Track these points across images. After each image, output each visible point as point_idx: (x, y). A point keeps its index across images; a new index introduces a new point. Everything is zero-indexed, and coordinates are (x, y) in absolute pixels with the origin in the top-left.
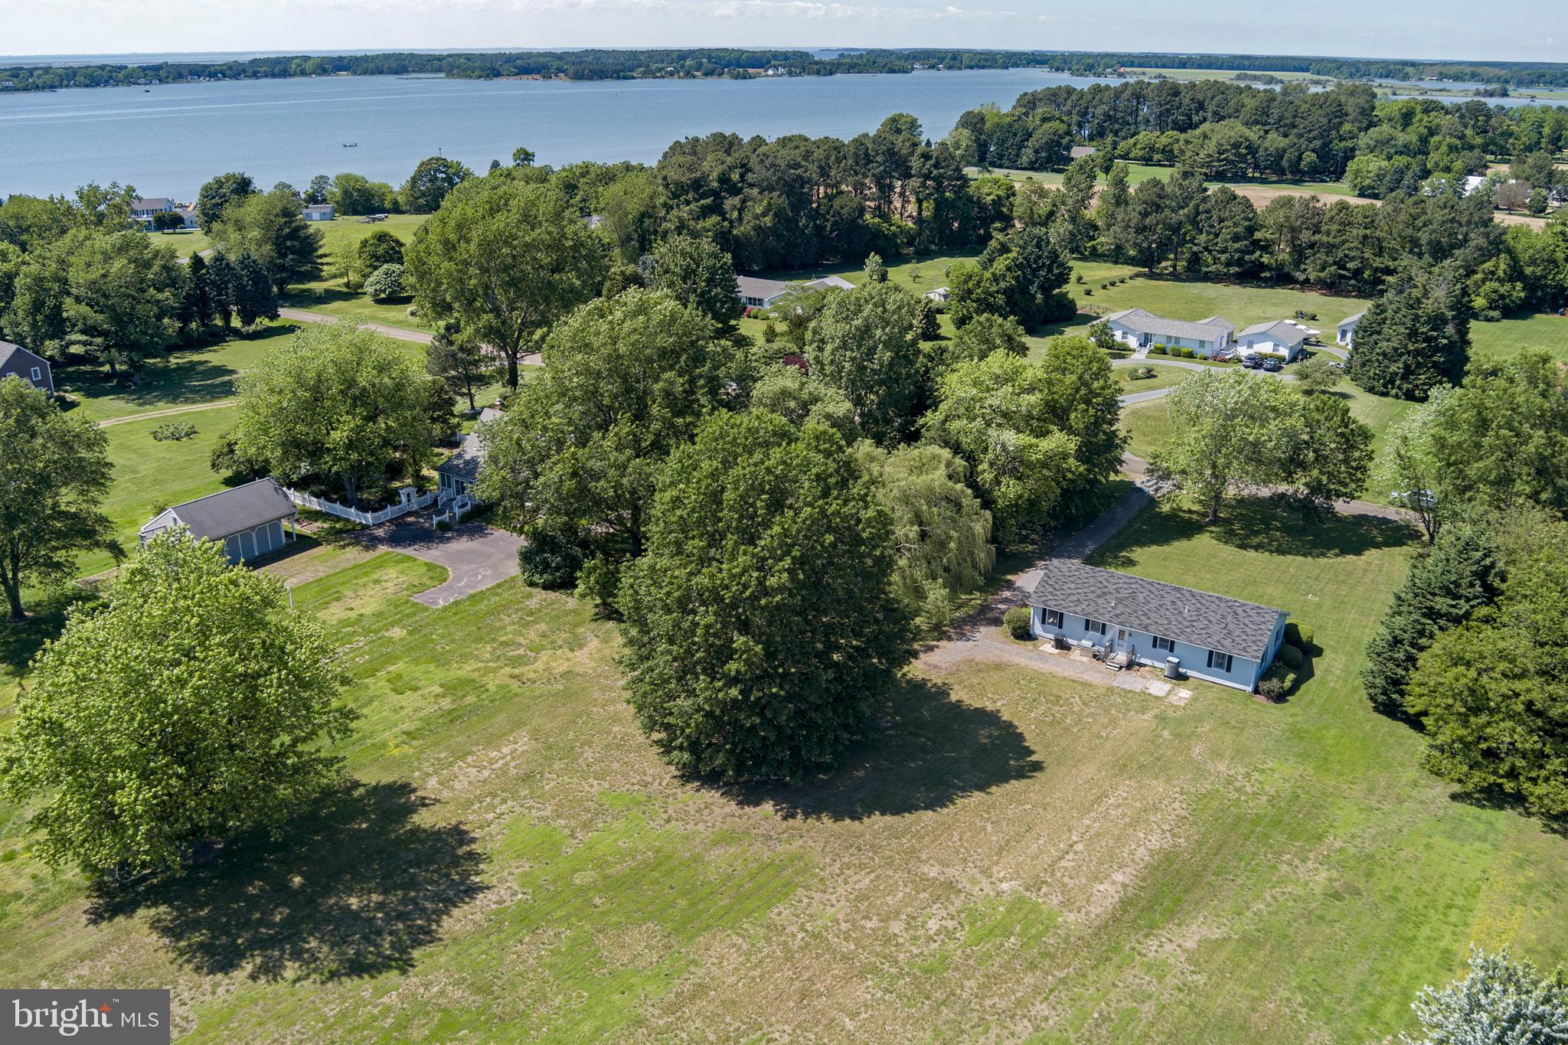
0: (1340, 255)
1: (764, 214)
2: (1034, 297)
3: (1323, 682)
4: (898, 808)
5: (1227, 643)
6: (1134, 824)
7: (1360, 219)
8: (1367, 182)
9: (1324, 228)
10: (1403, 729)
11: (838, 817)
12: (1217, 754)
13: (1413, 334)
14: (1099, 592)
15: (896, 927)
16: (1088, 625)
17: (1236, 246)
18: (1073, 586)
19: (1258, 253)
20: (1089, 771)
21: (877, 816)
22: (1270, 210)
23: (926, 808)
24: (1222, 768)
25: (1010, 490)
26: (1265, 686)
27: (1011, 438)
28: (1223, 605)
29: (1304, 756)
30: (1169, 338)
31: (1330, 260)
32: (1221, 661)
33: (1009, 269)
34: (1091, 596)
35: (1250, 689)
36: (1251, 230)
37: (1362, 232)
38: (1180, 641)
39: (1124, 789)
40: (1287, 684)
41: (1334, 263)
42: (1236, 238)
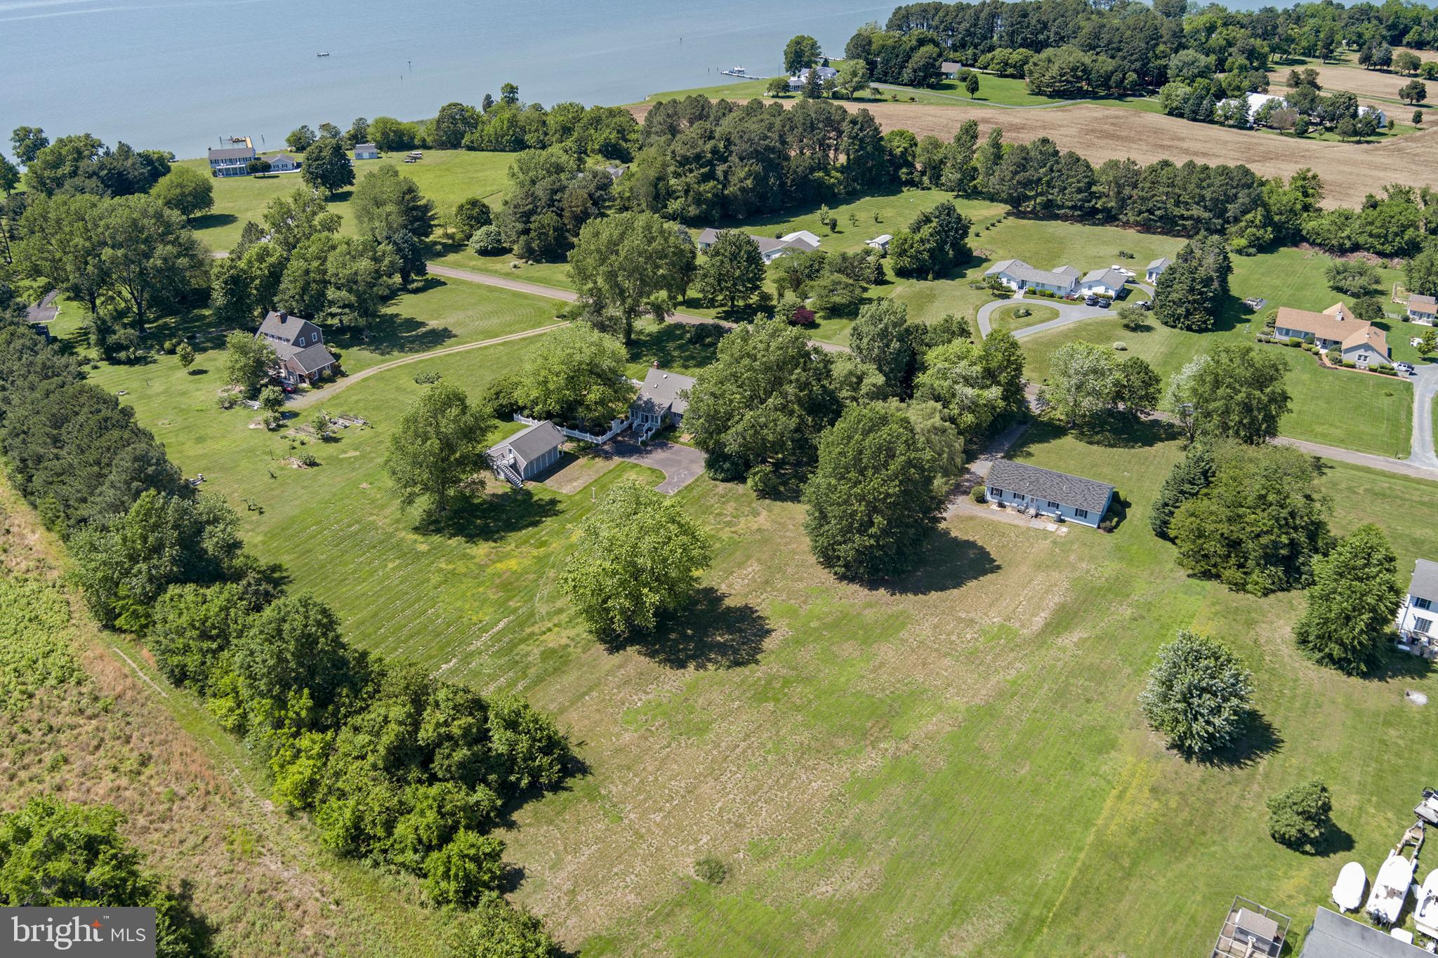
1: (745, 179)
3: (1131, 521)
4: (942, 588)
5: (1085, 504)
6: (1047, 592)
8: (1176, 104)
10: (1169, 544)
11: (916, 593)
12: (1081, 559)
13: (1192, 290)
14: (1020, 478)
15: (954, 638)
16: (1015, 496)
17: (1079, 196)
18: (1006, 475)
19: (1094, 201)
20: (1024, 569)
21: (932, 593)
24: (1084, 565)
26: (1103, 525)
29: (1121, 559)
30: (1038, 284)
31: (1144, 208)
32: (1082, 513)
33: (931, 235)
34: (1016, 480)
35: (1095, 526)
36: (1089, 185)
38: (1062, 504)
39: (1041, 577)
40: (1114, 523)
41: (1148, 211)
42: (1079, 191)
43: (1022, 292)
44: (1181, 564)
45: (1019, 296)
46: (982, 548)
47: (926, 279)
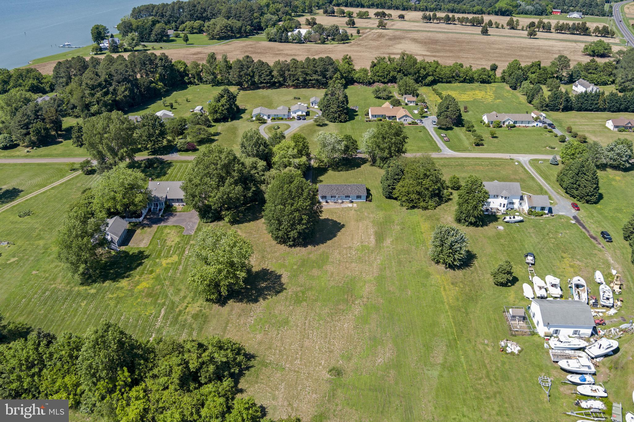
3: (375, 196)
4: (330, 239)
6: (367, 229)
11: (323, 243)
12: (369, 214)
16: (331, 197)
17: (268, 78)
18: (325, 190)
19: (274, 79)
21: (328, 242)
24: (372, 215)
26: (368, 199)
29: (382, 210)
30: (274, 115)
32: (359, 197)
35: (365, 201)
38: (351, 195)
39: (361, 224)
40: (371, 198)
41: (296, 80)
43: (270, 120)
44: (402, 206)
45: (269, 121)
46: (332, 220)
47: (228, 121)
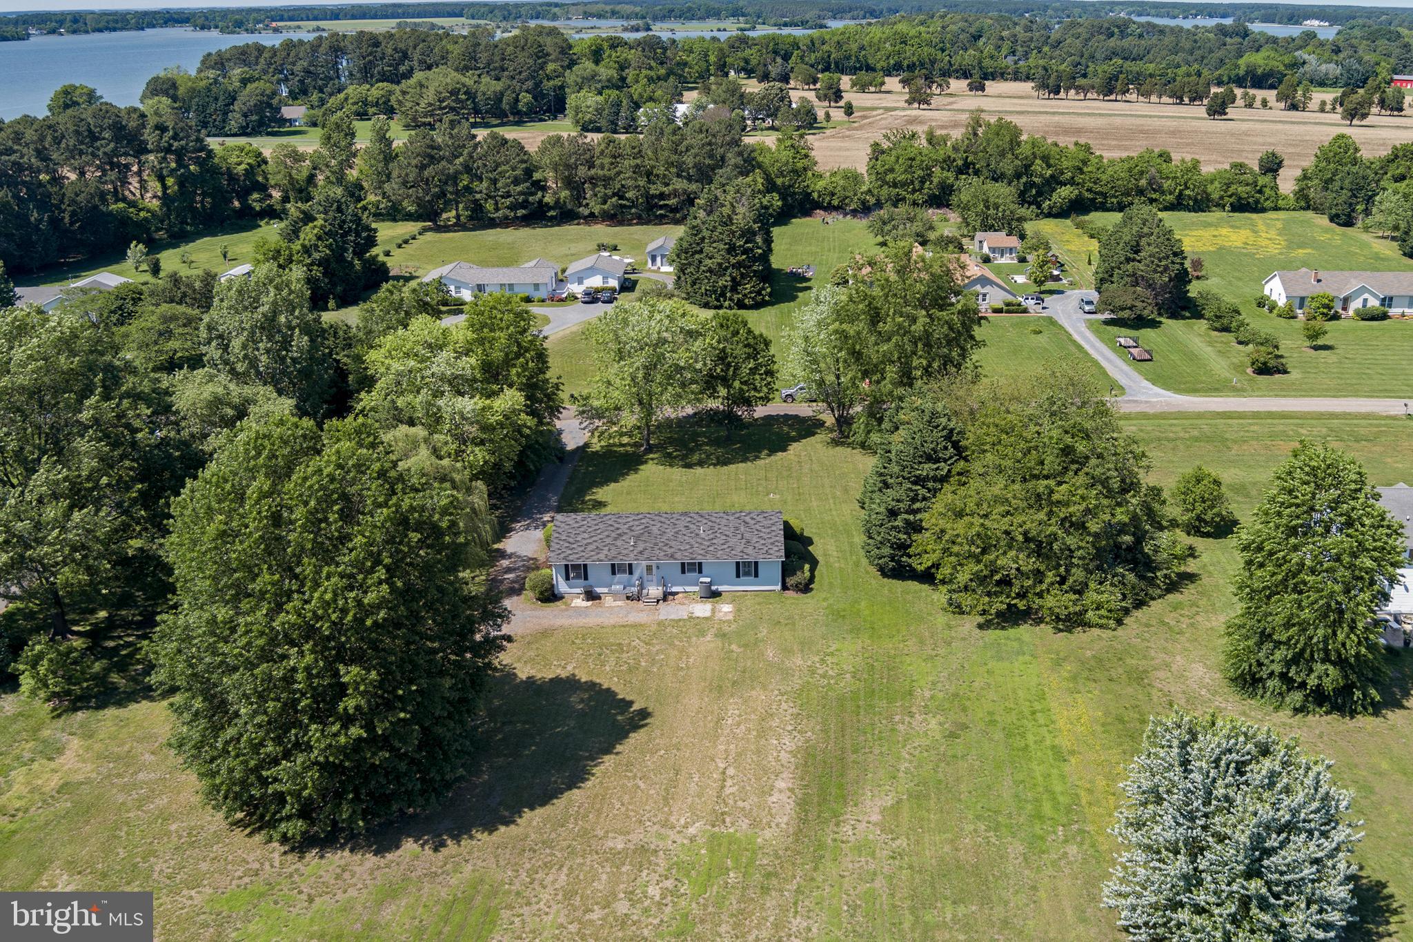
0: (618, 186)
2: (351, 264)
3: (827, 564)
5: (750, 550)
7: (629, 151)
8: (588, 117)
9: (598, 162)
10: (913, 585)
11: (490, 828)
12: (788, 652)
14: (614, 535)
16: (614, 569)
17: (519, 189)
18: (586, 536)
19: (540, 194)
20: (692, 702)
21: (527, 814)
22: (543, 150)
23: (569, 788)
24: (799, 662)
25: (479, 455)
26: (791, 581)
27: (468, 404)
28: (731, 518)
29: (855, 631)
30: (503, 286)
31: (609, 192)
32: (748, 570)
33: (319, 238)
34: (608, 541)
35: (779, 587)
36: (528, 173)
37: (633, 162)
38: (705, 561)
39: (733, 709)
40: (807, 574)
41: (614, 195)
42: (516, 182)
44: (959, 610)
46: (592, 685)
